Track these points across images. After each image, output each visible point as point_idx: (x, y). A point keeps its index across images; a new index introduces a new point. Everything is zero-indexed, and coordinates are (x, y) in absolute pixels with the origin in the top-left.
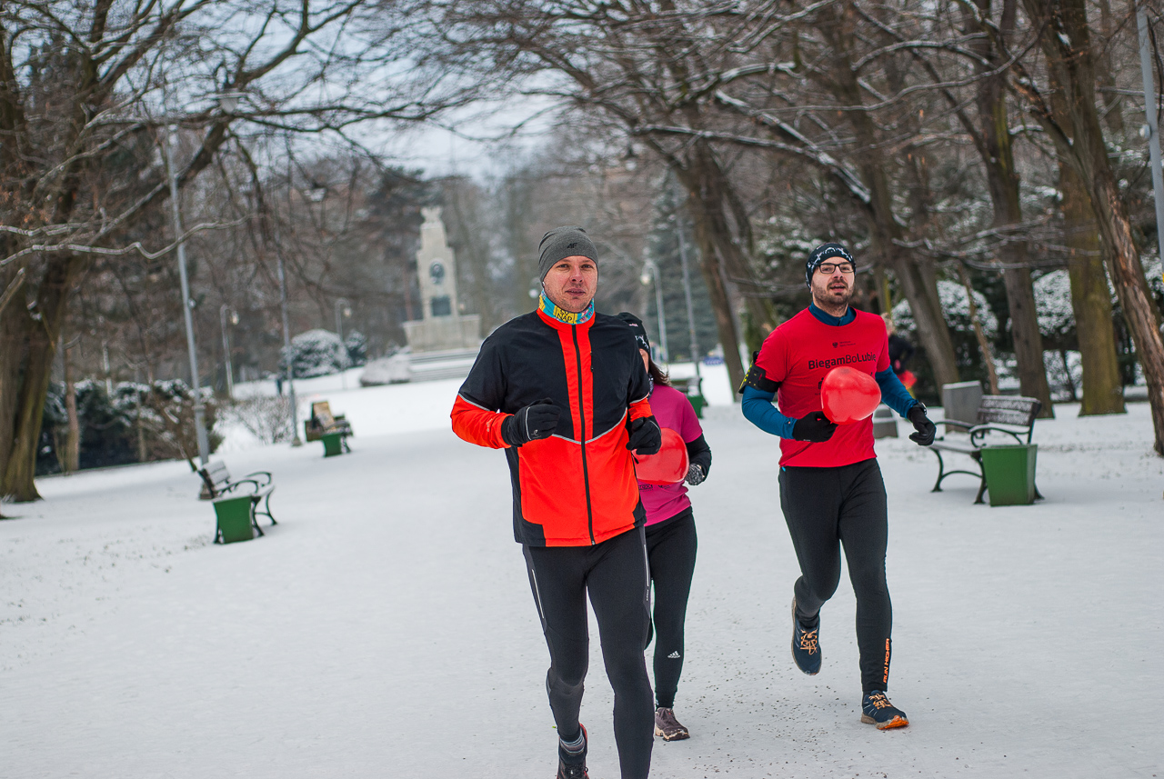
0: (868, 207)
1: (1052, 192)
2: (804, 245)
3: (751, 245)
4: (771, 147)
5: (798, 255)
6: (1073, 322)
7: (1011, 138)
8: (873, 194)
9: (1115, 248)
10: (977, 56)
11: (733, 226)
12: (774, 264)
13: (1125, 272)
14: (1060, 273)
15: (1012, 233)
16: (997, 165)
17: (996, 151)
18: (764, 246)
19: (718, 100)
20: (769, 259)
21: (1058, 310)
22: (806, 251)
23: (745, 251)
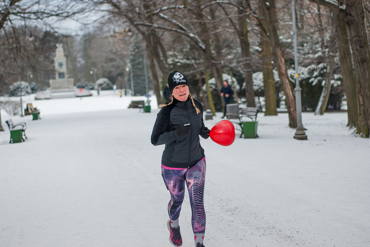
0: (204, 51)
1: (257, 48)
2: (181, 61)
3: (166, 60)
4: (176, 31)
5: (179, 64)
6: (263, 88)
7: (248, 31)
8: (206, 46)
9: (280, 66)
10: (239, 6)
11: (161, 54)
12: (172, 66)
13: (282, 73)
14: (259, 73)
15: (247, 60)
16: (243, 39)
17: (243, 35)
18: (170, 61)
19: (160, 16)
20: (170, 65)
21: (258, 84)
22: (181, 63)
23: (164, 62)
